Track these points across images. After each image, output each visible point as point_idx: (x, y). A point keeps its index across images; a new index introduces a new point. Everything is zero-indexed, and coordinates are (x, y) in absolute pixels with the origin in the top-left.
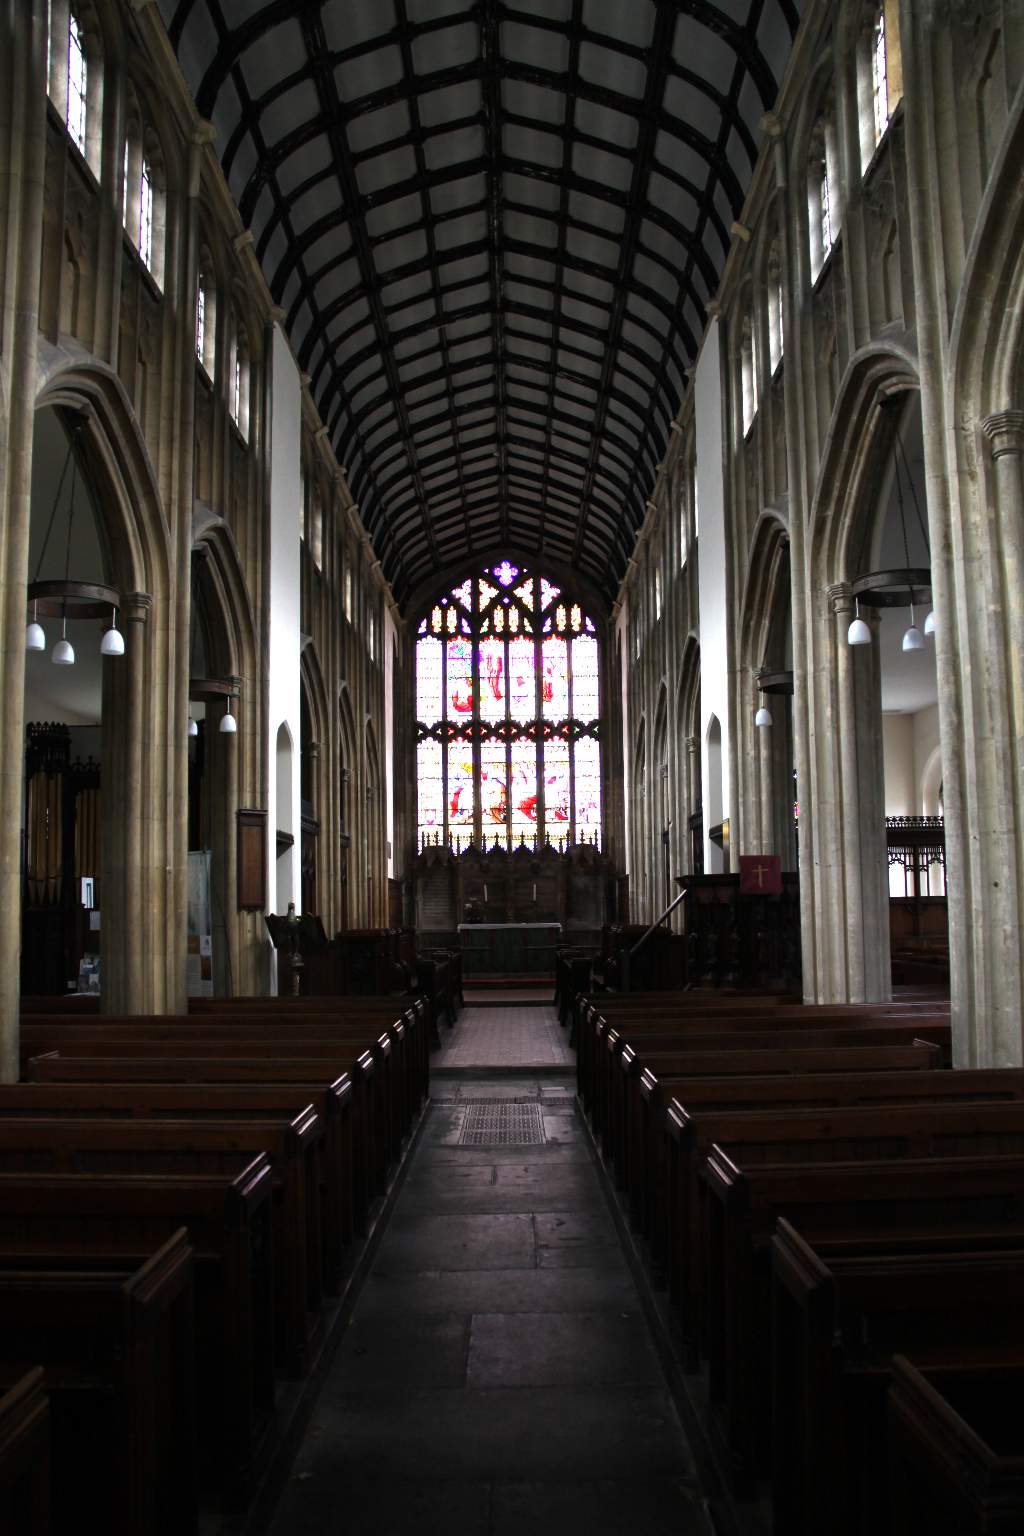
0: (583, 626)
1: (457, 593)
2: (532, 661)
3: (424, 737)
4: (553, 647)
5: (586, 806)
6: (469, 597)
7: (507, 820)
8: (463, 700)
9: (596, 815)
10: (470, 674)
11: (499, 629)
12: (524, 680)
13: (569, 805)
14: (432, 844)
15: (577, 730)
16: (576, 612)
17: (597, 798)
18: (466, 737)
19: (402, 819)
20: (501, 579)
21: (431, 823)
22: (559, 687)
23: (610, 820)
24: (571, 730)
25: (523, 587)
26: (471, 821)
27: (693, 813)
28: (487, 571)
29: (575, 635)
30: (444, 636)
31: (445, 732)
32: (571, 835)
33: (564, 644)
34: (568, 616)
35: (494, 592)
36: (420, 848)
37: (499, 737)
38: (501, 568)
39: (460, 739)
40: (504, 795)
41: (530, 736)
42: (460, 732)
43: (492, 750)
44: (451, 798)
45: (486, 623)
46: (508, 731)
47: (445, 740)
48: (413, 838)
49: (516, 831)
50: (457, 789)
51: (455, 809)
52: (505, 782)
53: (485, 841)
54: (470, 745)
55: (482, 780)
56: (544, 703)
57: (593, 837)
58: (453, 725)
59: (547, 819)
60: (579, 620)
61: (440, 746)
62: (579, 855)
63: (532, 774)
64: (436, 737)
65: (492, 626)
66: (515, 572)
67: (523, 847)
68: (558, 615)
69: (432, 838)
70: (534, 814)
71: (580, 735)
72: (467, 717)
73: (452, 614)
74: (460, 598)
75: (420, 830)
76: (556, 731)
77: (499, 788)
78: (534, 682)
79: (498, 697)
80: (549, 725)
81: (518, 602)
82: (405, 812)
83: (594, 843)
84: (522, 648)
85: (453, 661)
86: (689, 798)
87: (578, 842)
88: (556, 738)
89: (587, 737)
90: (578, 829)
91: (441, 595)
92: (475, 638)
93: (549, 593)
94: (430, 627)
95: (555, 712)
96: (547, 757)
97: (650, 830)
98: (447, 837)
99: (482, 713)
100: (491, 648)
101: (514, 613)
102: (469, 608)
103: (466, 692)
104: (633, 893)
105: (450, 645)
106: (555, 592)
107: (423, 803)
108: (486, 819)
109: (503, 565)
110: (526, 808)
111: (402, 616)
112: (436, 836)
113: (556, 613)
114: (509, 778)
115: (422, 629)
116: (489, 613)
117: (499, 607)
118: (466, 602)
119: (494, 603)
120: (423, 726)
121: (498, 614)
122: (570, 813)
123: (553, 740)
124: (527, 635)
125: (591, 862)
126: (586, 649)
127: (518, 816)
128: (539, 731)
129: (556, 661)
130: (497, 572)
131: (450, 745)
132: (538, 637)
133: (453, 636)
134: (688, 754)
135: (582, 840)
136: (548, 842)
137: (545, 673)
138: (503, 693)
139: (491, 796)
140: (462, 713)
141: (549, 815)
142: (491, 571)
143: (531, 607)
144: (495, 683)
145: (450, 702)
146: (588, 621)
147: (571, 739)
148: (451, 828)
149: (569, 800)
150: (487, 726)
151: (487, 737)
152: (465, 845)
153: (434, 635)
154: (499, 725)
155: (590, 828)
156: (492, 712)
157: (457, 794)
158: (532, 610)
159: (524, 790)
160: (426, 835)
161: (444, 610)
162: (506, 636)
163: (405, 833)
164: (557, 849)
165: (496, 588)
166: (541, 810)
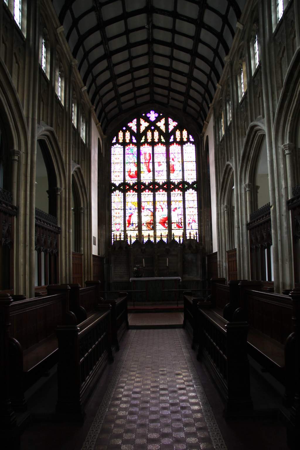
0: (188, 139)
1: (130, 125)
2: (165, 155)
3: (115, 190)
4: (175, 149)
5: (191, 221)
6: (136, 126)
7: (154, 229)
8: (133, 173)
9: (195, 226)
10: (136, 161)
11: (149, 140)
12: (161, 163)
13: (183, 221)
14: (118, 239)
15: (186, 186)
16: (185, 133)
17: (196, 218)
18: (134, 190)
19: (104, 227)
20: (150, 118)
21: (118, 230)
22: (177, 166)
23: (203, 228)
24: (183, 186)
25: (160, 122)
26: (137, 229)
27: (289, 198)
28: (144, 115)
29: (185, 143)
30: (124, 144)
31: (124, 188)
32: (184, 234)
33: (180, 147)
34: (181, 135)
35: (147, 124)
36: (113, 242)
37: (150, 190)
38: (150, 113)
39: (131, 191)
40: (152, 217)
41: (164, 189)
42: (132, 188)
43: (147, 196)
44: (127, 218)
45: (143, 138)
46: (154, 187)
47: (124, 191)
48: (109, 237)
49: (158, 234)
50: (130, 214)
51: (129, 224)
52: (152, 210)
53: (143, 238)
54: (136, 194)
55: (142, 210)
56: (171, 174)
57: (195, 236)
58: (128, 185)
59: (173, 228)
60: (186, 136)
61: (122, 194)
62: (188, 243)
63: (165, 206)
64: (120, 190)
65: (146, 139)
66: (157, 115)
67: (161, 240)
68: (176, 134)
69: (118, 237)
70: (166, 225)
71: (188, 188)
72: (135, 180)
73: (128, 134)
74: (131, 127)
75: (113, 233)
76: (176, 187)
77: (150, 213)
78: (166, 164)
79: (149, 171)
80: (173, 184)
81: (158, 129)
82: (105, 225)
83: (195, 238)
84: (160, 149)
85: (128, 155)
86: (286, 188)
87: (188, 238)
88: (176, 190)
89: (191, 190)
90: (188, 232)
91: (123, 125)
92: (139, 145)
93: (172, 124)
94: (117, 140)
95: (176, 177)
96: (172, 198)
97: (238, 223)
98: (126, 236)
99: (142, 178)
100: (146, 149)
101: (156, 134)
102: (136, 131)
103: (134, 169)
104: (220, 261)
105: (127, 148)
106: (175, 124)
107: (114, 221)
108: (144, 228)
109: (151, 112)
110: (163, 223)
111: (104, 133)
112: (120, 236)
113: (175, 133)
114: (155, 208)
115: (114, 141)
116: (145, 133)
117: (149, 131)
118: (134, 128)
119: (147, 129)
120: (114, 185)
121: (149, 134)
122: (183, 225)
123: (175, 191)
124: (162, 143)
125: (194, 247)
126: (190, 150)
127: (159, 227)
128: (169, 187)
129: (176, 155)
130: (148, 115)
131: (127, 194)
132: (167, 144)
133: (128, 144)
134: (284, 156)
135: (190, 237)
136: (174, 238)
137: (171, 160)
138: (151, 170)
139: (146, 218)
140: (132, 179)
141: (174, 226)
142: (146, 115)
143: (164, 130)
144: (148, 165)
145: (127, 174)
146: (191, 137)
147: (184, 190)
148: (127, 232)
149: (183, 219)
150: (144, 184)
151: (144, 190)
152: (133, 240)
153: (119, 144)
154: (150, 184)
155: (193, 231)
156: (146, 178)
157: (130, 216)
158: (165, 132)
159: (162, 214)
160: (115, 235)
161: (124, 132)
162: (153, 144)
163: (106, 235)
164: (178, 241)
165: (148, 122)
166: (170, 223)
